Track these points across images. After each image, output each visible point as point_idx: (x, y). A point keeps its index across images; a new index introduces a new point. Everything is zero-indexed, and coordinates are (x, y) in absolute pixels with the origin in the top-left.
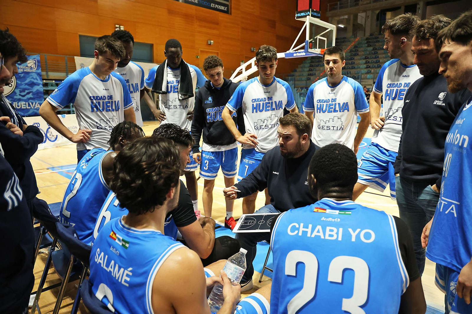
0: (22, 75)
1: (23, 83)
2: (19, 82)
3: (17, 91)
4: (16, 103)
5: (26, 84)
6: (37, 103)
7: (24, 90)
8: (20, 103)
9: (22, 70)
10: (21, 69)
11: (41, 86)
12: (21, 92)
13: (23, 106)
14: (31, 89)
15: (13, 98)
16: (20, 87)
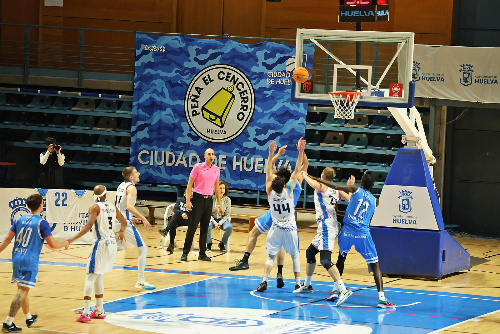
0: (270, 93)
1: (266, 112)
2: (260, 110)
3: (252, 131)
4: (245, 158)
5: (273, 115)
6: (287, 162)
7: (264, 130)
8: (252, 159)
9: (271, 81)
10: (271, 78)
11: (302, 120)
12: (258, 132)
13: (257, 165)
14: (280, 128)
15: (240, 146)
16: (258, 122)
